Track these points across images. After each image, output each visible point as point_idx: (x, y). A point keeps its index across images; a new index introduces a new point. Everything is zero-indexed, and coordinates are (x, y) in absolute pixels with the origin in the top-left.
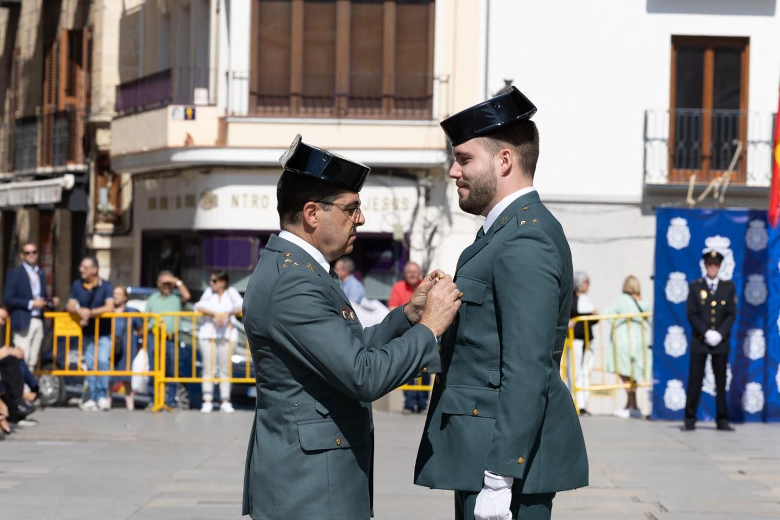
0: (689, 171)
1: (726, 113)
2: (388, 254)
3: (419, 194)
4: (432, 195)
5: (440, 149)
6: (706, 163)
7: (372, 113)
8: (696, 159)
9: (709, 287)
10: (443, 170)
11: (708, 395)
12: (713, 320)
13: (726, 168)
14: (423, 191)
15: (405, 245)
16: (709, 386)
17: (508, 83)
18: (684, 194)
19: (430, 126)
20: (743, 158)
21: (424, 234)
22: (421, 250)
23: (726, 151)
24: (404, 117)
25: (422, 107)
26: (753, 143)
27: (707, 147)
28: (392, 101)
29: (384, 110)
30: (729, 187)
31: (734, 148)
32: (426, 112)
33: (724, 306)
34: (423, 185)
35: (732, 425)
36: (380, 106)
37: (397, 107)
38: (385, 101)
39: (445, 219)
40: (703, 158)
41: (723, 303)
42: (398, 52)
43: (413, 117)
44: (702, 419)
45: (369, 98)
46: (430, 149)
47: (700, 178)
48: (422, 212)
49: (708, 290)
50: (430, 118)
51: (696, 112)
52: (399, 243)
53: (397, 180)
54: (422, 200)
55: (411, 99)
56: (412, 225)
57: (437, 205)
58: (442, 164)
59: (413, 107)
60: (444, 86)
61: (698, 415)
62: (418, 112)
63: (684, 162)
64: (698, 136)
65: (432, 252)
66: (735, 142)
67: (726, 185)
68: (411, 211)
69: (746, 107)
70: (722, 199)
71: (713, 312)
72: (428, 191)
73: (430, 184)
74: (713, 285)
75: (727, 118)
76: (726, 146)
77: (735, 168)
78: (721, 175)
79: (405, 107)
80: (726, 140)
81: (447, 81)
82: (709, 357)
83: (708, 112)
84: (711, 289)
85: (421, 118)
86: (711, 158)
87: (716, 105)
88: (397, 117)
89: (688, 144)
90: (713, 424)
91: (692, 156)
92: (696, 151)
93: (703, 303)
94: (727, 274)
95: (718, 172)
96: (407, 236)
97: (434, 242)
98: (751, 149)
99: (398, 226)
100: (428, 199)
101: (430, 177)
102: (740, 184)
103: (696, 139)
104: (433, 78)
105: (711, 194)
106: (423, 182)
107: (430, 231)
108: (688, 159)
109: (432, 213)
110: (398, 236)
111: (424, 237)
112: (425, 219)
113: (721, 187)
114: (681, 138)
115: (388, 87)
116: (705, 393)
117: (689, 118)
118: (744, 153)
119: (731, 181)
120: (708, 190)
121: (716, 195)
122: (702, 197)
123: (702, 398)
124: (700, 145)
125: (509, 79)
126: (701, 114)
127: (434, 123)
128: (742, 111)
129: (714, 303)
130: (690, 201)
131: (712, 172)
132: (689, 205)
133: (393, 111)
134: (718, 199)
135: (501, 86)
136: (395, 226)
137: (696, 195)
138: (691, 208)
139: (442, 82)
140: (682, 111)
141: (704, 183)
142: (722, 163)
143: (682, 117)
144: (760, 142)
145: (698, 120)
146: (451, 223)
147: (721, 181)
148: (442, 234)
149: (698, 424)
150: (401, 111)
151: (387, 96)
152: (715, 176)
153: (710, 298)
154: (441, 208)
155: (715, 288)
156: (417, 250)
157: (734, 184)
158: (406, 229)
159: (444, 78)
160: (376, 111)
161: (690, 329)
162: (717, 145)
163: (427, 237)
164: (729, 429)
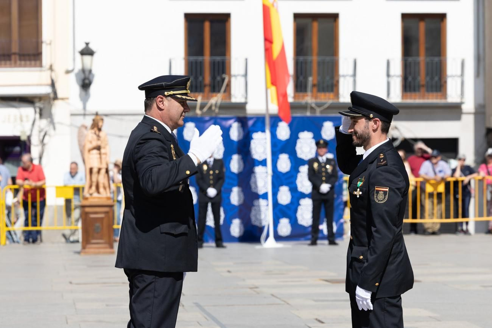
0: (197, 94)
1: (218, 58)
2: (17, 149)
3: (35, 112)
4: (43, 112)
5: (48, 85)
6: (207, 89)
7: (5, 64)
8: (201, 86)
9: (208, 163)
10: (49, 98)
11: (209, 227)
12: (211, 182)
13: (219, 91)
14: (38, 110)
15: (28, 143)
16: (210, 221)
17: (87, 44)
18: (194, 108)
19: (41, 71)
20: (229, 85)
21: (39, 136)
22: (37, 145)
23: (219, 82)
24: (25, 66)
25: (35, 60)
26: (235, 76)
27: (208, 79)
28: (17, 57)
29: (13, 62)
30: (221, 103)
31: (223, 80)
32: (38, 62)
33: (218, 174)
34: (38, 107)
35: (225, 244)
36: (10, 60)
37: (20, 60)
38: (13, 57)
39: (51, 127)
40: (205, 86)
41: (217, 172)
42: (20, 27)
43: (30, 66)
44: (207, 241)
45: (4, 55)
46: (41, 85)
47: (203, 98)
48: (38, 122)
49: (208, 165)
50: (41, 66)
51: (200, 58)
52: (24, 142)
53: (22, 104)
54: (38, 116)
55: (29, 55)
56: (32, 131)
57: (46, 118)
58: (49, 94)
59: (30, 60)
60: (49, 47)
61: (204, 239)
62: (33, 63)
63: (194, 89)
64: (202, 73)
65: (44, 147)
66: (224, 76)
67: (219, 102)
68: (31, 122)
69: (230, 55)
70: (217, 110)
71: (211, 177)
72: (41, 110)
73: (42, 106)
74: (210, 161)
75: (219, 62)
76: (219, 78)
77: (225, 91)
78: (216, 96)
79: (25, 60)
80: (219, 74)
81: (50, 44)
82: (210, 205)
83: (207, 58)
84: (209, 164)
85: (35, 66)
86: (210, 85)
87: (212, 54)
88: (20, 66)
89: (196, 78)
90: (213, 244)
91: (198, 85)
92: (201, 82)
93: (205, 173)
94: (219, 155)
95: (214, 94)
96: (29, 138)
97: (46, 141)
98: (233, 80)
99: (23, 132)
100: (41, 115)
101: (42, 102)
102: (227, 101)
103: (201, 75)
104: (42, 42)
105: (210, 108)
106: (38, 104)
107: (43, 134)
108: (196, 87)
109: (43, 123)
110: (24, 138)
111: (39, 138)
112: (39, 127)
113: (216, 104)
114: (192, 75)
115: (15, 48)
116: (208, 226)
117: (196, 63)
118: (229, 82)
119: (222, 99)
120: (208, 105)
121: (213, 108)
122: (205, 110)
123: (207, 229)
124: (203, 78)
125: (87, 42)
126: (203, 60)
127: (43, 69)
128: (227, 57)
129: (211, 172)
130: (198, 112)
131: (210, 94)
132: (197, 114)
133: (18, 62)
134: (214, 111)
135: (83, 46)
136: (22, 132)
137: (202, 108)
138: (199, 116)
139: (47, 44)
140: (193, 58)
141: (205, 101)
142: (217, 89)
143: (192, 62)
144: (238, 75)
145: (202, 64)
146: (54, 129)
147: (216, 99)
148: (50, 136)
149: (205, 244)
150: (23, 63)
151: (15, 54)
152: (212, 97)
153: (209, 169)
154: (49, 120)
155: (212, 163)
156: (35, 146)
157: (224, 101)
158: (28, 133)
159: (48, 42)
160: (8, 62)
161: (198, 188)
162: (213, 78)
163: (41, 138)
164: (222, 247)
